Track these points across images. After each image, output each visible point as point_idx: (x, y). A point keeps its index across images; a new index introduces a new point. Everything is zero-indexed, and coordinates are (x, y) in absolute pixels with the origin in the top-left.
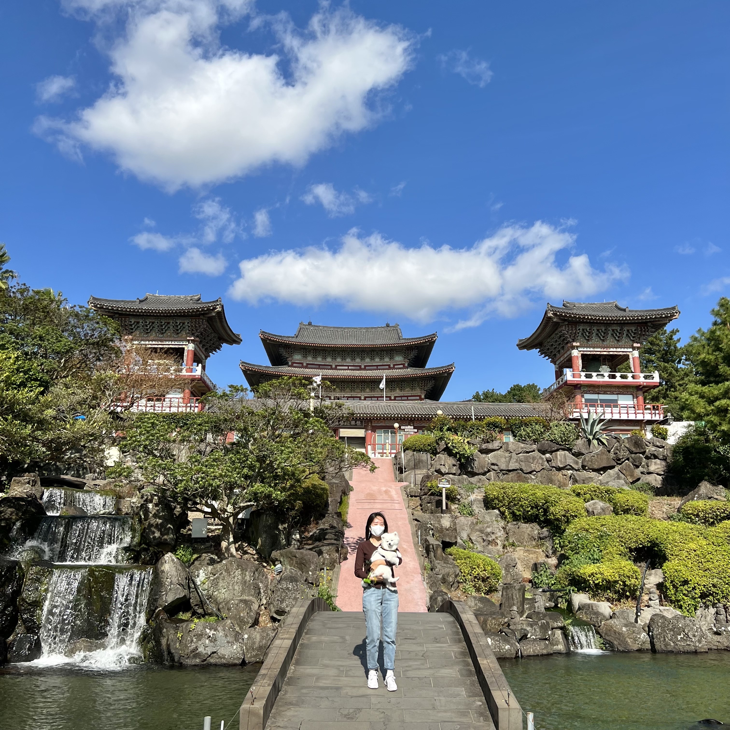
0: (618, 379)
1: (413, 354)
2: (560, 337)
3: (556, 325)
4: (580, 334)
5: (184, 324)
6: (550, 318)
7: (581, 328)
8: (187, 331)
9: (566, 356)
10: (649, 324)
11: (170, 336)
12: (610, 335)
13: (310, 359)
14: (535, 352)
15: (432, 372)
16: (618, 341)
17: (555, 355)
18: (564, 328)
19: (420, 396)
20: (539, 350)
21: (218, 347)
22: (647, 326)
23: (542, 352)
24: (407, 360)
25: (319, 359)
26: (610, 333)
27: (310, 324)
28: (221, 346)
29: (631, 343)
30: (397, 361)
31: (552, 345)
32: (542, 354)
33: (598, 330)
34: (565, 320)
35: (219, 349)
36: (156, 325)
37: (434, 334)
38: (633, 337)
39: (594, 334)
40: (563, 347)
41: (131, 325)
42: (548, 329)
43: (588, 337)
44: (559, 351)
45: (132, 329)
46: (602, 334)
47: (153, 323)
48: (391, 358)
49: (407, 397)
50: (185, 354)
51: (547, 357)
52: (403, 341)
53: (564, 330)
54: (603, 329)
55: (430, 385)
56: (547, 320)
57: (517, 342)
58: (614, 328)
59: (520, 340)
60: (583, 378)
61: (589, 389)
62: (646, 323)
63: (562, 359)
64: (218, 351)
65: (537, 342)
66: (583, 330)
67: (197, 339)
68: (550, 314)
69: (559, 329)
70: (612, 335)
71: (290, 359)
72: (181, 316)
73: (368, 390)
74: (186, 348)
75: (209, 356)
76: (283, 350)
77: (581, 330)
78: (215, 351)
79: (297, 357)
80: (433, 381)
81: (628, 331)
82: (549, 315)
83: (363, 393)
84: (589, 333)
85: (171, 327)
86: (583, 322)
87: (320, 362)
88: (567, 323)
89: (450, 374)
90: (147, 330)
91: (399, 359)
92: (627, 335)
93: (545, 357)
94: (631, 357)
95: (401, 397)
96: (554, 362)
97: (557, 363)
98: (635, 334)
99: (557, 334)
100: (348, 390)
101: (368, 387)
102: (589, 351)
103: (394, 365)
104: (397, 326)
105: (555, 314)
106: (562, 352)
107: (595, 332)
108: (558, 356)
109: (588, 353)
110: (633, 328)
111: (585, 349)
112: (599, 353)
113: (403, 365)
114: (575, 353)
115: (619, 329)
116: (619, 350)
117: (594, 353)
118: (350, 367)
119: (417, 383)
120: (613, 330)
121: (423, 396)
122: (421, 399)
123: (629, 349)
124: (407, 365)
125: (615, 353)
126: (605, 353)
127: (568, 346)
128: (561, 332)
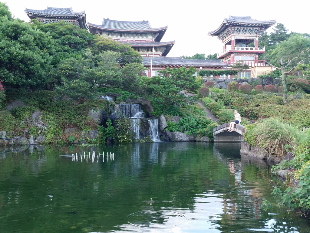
0: (249, 50)
1: (156, 35)
2: (228, 31)
3: (227, 27)
9: (229, 40)
15: (163, 44)
16: (251, 34)
19: (159, 55)
22: (263, 27)
24: (153, 38)
25: (114, 36)
26: (248, 30)
29: (256, 34)
31: (223, 35)
34: (231, 24)
37: (166, 26)
38: (257, 32)
39: (242, 31)
40: (228, 36)
42: (223, 28)
43: (239, 32)
46: (245, 30)
48: (147, 37)
49: (154, 55)
52: (152, 29)
56: (223, 24)
57: (208, 33)
60: (236, 50)
61: (237, 54)
63: (227, 41)
65: (217, 33)
66: (237, 29)
76: (97, 32)
80: (166, 48)
82: (224, 22)
86: (238, 25)
88: (231, 26)
89: (172, 45)
91: (150, 37)
92: (254, 31)
94: (255, 40)
95: (151, 55)
96: (223, 42)
99: (226, 30)
103: (148, 40)
104: (148, 22)
105: (227, 22)
106: (227, 38)
107: (242, 30)
108: (225, 39)
109: (238, 39)
110: (257, 28)
111: (237, 37)
112: (242, 39)
113: (152, 40)
114: (233, 39)
115: (251, 28)
116: (250, 37)
117: (241, 39)
118: (128, 41)
119: (158, 49)
120: (249, 29)
121: (161, 55)
122: (160, 56)
123: (254, 37)
124: (153, 40)
125: (249, 39)
126: (245, 39)
127: (230, 35)
128: (228, 29)
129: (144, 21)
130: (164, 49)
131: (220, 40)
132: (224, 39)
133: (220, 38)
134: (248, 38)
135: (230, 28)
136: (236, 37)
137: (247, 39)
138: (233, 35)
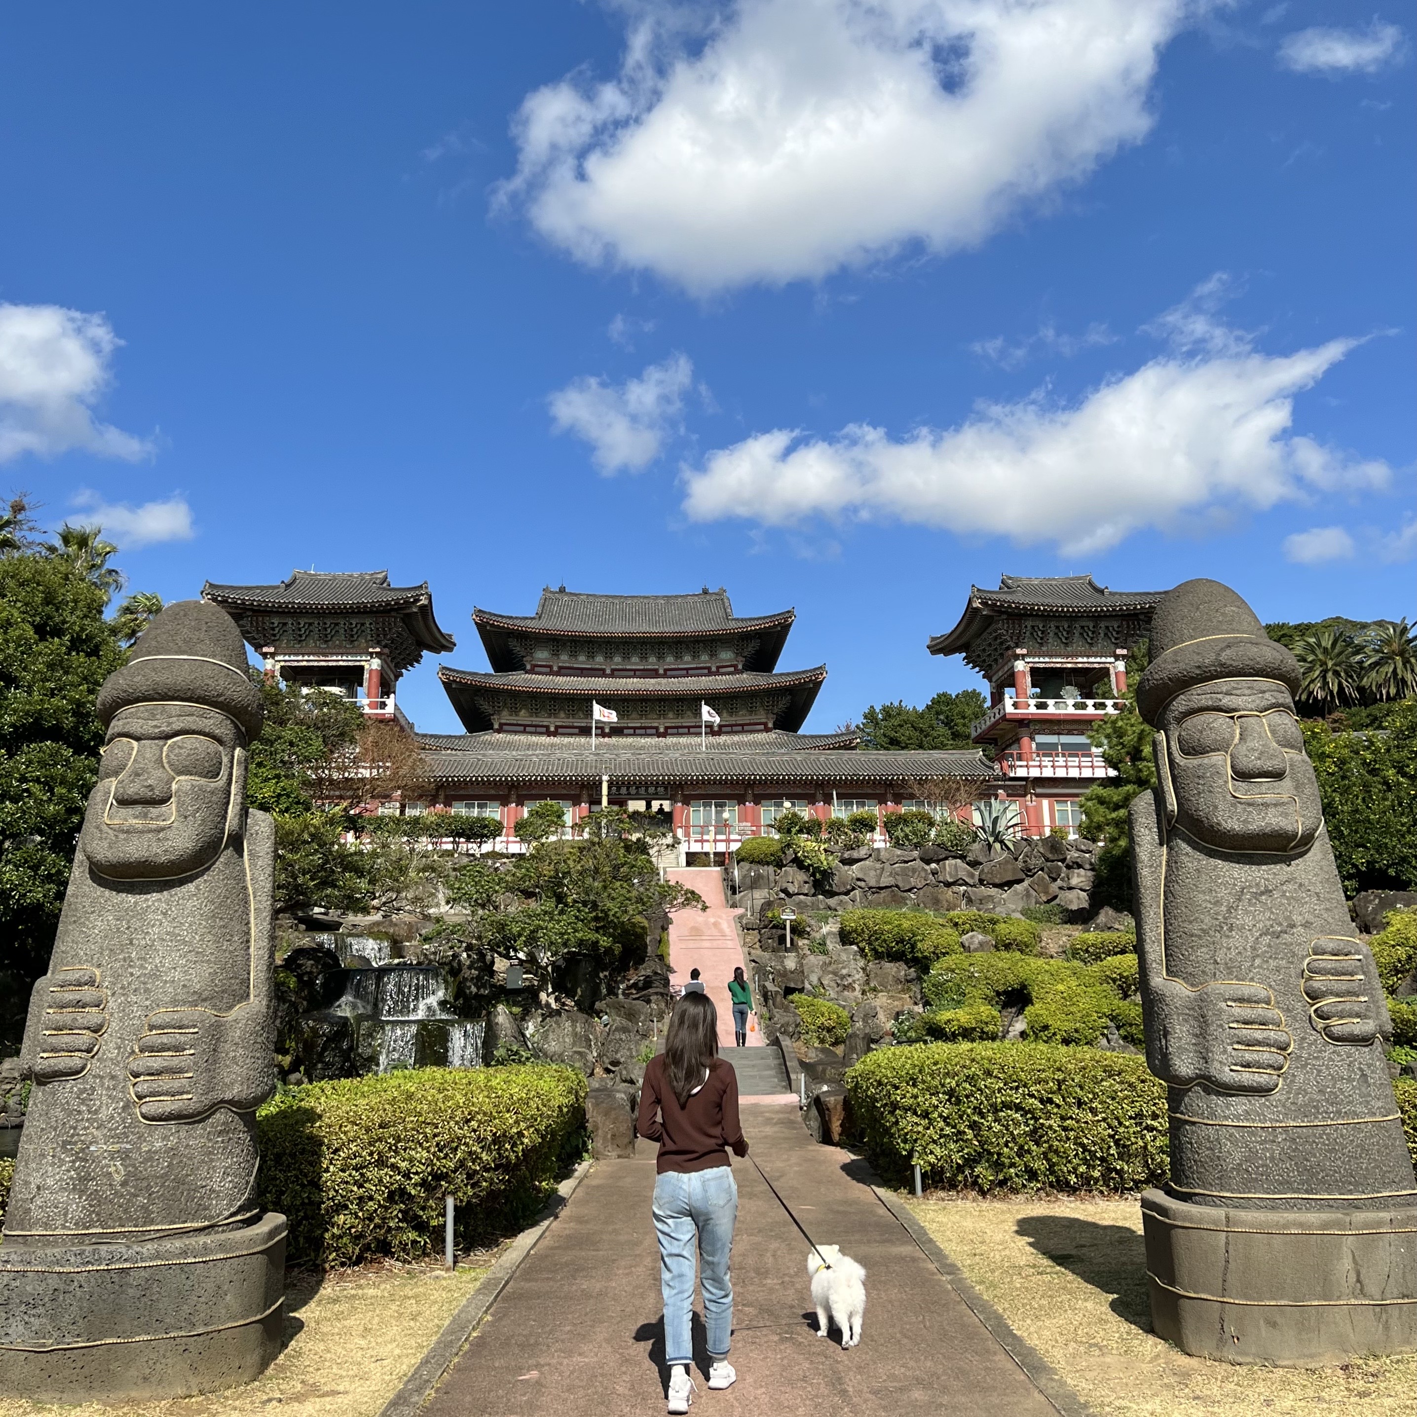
0: (1090, 710)
1: (752, 647)
2: (996, 639)
3: (988, 621)
4: (1028, 634)
5: (363, 624)
6: (977, 609)
7: (1029, 624)
8: (369, 638)
9: (1006, 669)
10: (1142, 617)
11: (340, 647)
12: (1077, 635)
13: (564, 659)
14: (959, 657)
15: (786, 681)
16: (1091, 644)
17: (990, 666)
18: (1000, 625)
19: (765, 724)
20: (964, 654)
21: (417, 659)
22: (1139, 620)
23: (969, 660)
24: (740, 659)
25: (582, 658)
26: (1077, 632)
27: (562, 590)
28: (421, 657)
29: (1112, 647)
30: (722, 660)
31: (984, 650)
32: (968, 663)
33: (1057, 627)
34: (1004, 613)
35: (418, 662)
36: (315, 628)
37: (789, 612)
38: (1116, 639)
39: (1051, 634)
40: (1002, 655)
41: (273, 629)
42: (975, 627)
43: (1042, 639)
44: (996, 660)
45: (274, 635)
46: (1065, 633)
47: (310, 624)
48: (713, 655)
49: (744, 725)
50: (366, 676)
51: (977, 669)
52: (733, 625)
53: (1002, 628)
54: (1066, 626)
55: (783, 703)
56: (971, 613)
57: (928, 642)
58: (1084, 624)
59: (933, 639)
60: (1033, 710)
61: (1044, 727)
62: (1136, 615)
63: (1000, 673)
64: (416, 664)
65: (959, 643)
66: (1033, 627)
67: (386, 651)
68: (977, 604)
69: (994, 626)
70: (1081, 634)
71: (528, 658)
72: (359, 612)
73: (671, 715)
74: (367, 667)
75: (401, 675)
76: (515, 643)
77: (1029, 628)
78: (412, 666)
79: (542, 655)
80: (789, 697)
81: (1107, 628)
82: (974, 605)
83: (662, 721)
84: (1043, 632)
85: (342, 631)
86: (1031, 615)
87: (583, 663)
88: (1004, 617)
89: (818, 685)
90: (300, 636)
91: (726, 656)
92: (1106, 634)
93: (973, 667)
94: (1112, 671)
95: (731, 726)
96: (988, 677)
97: (994, 679)
98: (1118, 633)
99: (991, 634)
100: (634, 715)
101: (671, 709)
102: (1043, 662)
103: (717, 668)
104: (722, 593)
105: (985, 604)
106: (1000, 662)
107: (1052, 631)
108: (994, 668)
109: (1042, 666)
110: (1115, 624)
111: (1036, 659)
112: (1058, 665)
114: (1020, 666)
115: (1091, 625)
116: (1091, 660)
117: (1052, 666)
118: (637, 673)
119: (759, 702)
120: (1082, 627)
121: (769, 725)
122: (765, 728)
124: (740, 667)
125: (1086, 666)
126: (1069, 666)
127: (1009, 653)
128: (995, 631)
129: (705, 592)
133: (974, 662)
134: (1083, 662)
136: (1032, 659)
137: (1081, 666)
138: (1019, 651)
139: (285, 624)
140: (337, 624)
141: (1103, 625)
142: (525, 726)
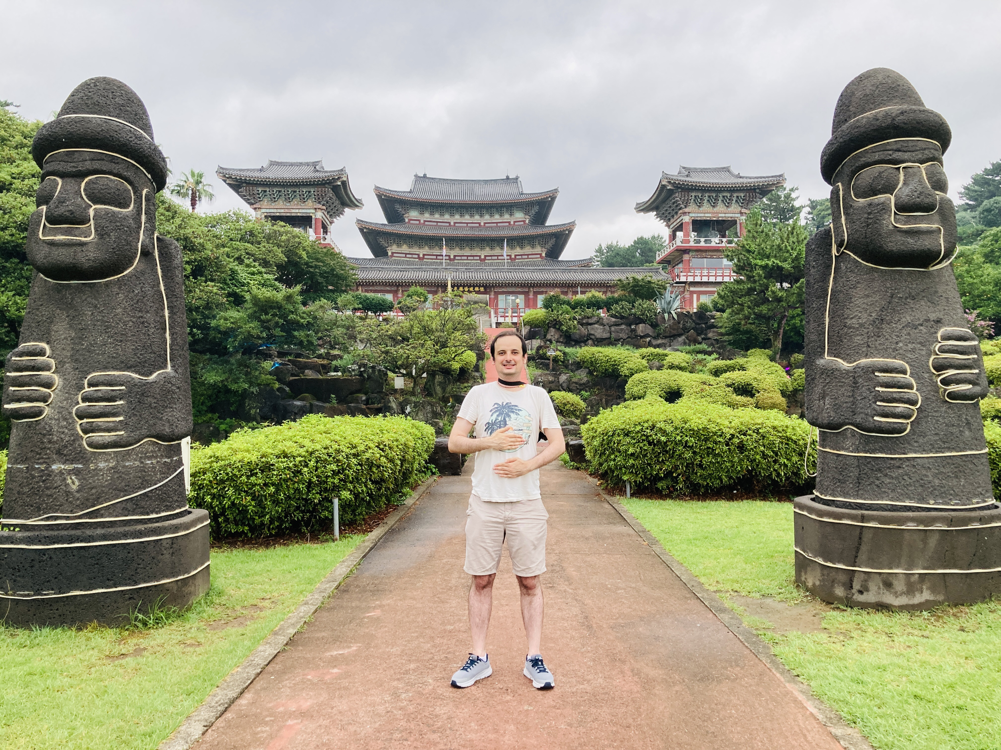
0: (724, 244)
1: (534, 210)
2: (674, 203)
3: (671, 193)
4: (692, 200)
5: (310, 192)
6: (665, 185)
7: (694, 194)
8: (314, 200)
9: (678, 221)
10: (757, 191)
11: (297, 204)
12: (720, 201)
13: (427, 216)
14: (652, 215)
15: (554, 230)
16: (728, 206)
19: (541, 254)
20: (655, 213)
21: (342, 212)
22: (755, 192)
23: (658, 216)
24: (527, 216)
25: (437, 216)
26: (720, 199)
27: (425, 176)
28: (344, 211)
29: (740, 208)
30: (517, 218)
31: (666, 210)
32: (657, 218)
33: (709, 196)
34: (679, 188)
36: (283, 194)
37: (555, 189)
38: (742, 203)
39: (705, 201)
40: (676, 213)
41: (259, 194)
42: (662, 196)
43: (700, 203)
44: (673, 216)
45: (260, 198)
46: (713, 200)
48: (511, 214)
49: (528, 255)
50: (313, 222)
52: (523, 197)
54: (714, 196)
56: (662, 188)
57: (635, 206)
58: (725, 194)
59: (637, 204)
60: (692, 244)
61: (698, 254)
62: (755, 189)
63: (675, 224)
64: (341, 216)
65: (653, 206)
66: (695, 196)
67: (324, 207)
68: (665, 182)
69: (673, 196)
70: (722, 201)
71: (406, 215)
73: (488, 249)
74: (313, 217)
75: (333, 222)
76: (398, 206)
77: (693, 197)
78: (339, 216)
79: (413, 214)
80: (554, 239)
81: (737, 197)
82: (663, 183)
83: (483, 252)
84: (701, 199)
85: (298, 196)
86: (695, 189)
88: (680, 190)
89: (570, 231)
90: (274, 198)
91: (519, 215)
92: (736, 201)
94: (738, 221)
95: (521, 255)
96: (668, 226)
97: (671, 227)
98: (743, 200)
99: (671, 200)
100: (467, 248)
101: (488, 245)
103: (515, 222)
104: (517, 178)
105: (669, 182)
106: (676, 217)
107: (706, 198)
108: (672, 220)
109: (699, 219)
110: (742, 195)
111: (696, 215)
112: (708, 219)
113: (524, 221)
114: (686, 219)
115: (729, 195)
116: (727, 215)
117: (705, 218)
118: (469, 225)
119: (537, 241)
120: (723, 197)
121: (544, 255)
122: (541, 257)
123: (737, 215)
124: (527, 222)
125: (724, 219)
126: (714, 219)
127: (681, 211)
128: (674, 199)
129: (508, 178)
130: (552, 242)
131: (662, 221)
132: (669, 220)
133: (660, 217)
134: (722, 216)
135: (678, 196)
136: (693, 215)
137: (720, 219)
138: (686, 210)
139: (265, 191)
140: (295, 192)
141: (735, 195)
142: (406, 254)
